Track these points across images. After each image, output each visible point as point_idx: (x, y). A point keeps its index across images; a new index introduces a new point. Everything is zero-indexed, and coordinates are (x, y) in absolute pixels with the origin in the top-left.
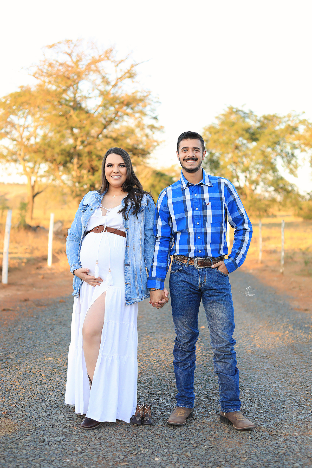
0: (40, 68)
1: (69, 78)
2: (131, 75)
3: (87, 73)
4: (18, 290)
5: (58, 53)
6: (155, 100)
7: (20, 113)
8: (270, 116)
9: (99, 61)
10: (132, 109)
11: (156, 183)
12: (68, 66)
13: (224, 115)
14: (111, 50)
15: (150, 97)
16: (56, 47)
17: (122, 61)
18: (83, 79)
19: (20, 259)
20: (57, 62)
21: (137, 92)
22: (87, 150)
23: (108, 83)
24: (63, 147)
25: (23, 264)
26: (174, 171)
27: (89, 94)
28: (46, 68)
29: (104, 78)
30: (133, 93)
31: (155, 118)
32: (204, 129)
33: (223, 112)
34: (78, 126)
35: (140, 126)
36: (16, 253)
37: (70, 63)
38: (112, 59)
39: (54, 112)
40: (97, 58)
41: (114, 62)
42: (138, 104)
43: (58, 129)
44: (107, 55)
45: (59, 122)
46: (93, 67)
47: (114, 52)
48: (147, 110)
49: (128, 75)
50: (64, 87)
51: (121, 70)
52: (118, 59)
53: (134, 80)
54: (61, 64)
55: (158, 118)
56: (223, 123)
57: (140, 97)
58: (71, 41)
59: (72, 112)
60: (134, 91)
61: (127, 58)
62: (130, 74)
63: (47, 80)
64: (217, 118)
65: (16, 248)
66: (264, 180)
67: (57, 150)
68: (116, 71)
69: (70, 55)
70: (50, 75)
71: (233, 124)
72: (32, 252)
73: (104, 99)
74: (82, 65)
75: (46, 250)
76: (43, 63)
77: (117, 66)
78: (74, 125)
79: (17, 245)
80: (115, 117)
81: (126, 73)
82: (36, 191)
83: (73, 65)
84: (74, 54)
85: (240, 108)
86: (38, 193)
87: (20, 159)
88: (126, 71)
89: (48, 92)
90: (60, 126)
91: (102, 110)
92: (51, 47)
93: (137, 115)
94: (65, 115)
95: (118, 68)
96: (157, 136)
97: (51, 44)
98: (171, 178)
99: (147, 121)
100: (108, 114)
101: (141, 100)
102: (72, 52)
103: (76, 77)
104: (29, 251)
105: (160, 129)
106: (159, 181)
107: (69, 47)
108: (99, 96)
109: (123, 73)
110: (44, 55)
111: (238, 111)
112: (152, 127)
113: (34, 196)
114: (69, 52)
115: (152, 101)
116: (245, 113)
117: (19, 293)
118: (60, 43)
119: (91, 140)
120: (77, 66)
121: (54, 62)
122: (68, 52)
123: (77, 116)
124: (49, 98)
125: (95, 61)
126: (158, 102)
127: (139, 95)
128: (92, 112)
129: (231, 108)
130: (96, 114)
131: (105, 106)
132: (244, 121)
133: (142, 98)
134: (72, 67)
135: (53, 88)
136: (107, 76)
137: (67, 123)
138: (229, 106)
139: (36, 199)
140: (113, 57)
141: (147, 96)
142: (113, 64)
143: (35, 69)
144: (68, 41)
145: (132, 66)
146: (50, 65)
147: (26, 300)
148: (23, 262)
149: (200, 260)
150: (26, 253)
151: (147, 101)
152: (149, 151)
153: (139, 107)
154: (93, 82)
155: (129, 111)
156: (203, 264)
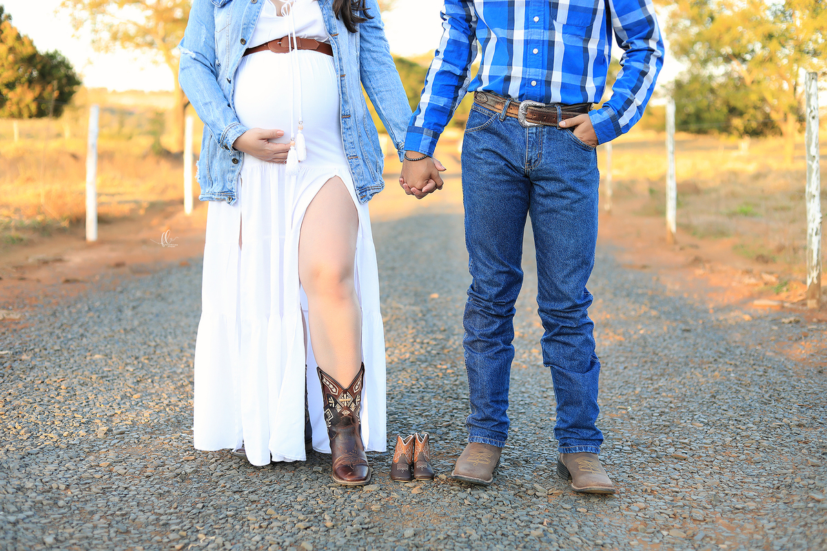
156: (538, 116)
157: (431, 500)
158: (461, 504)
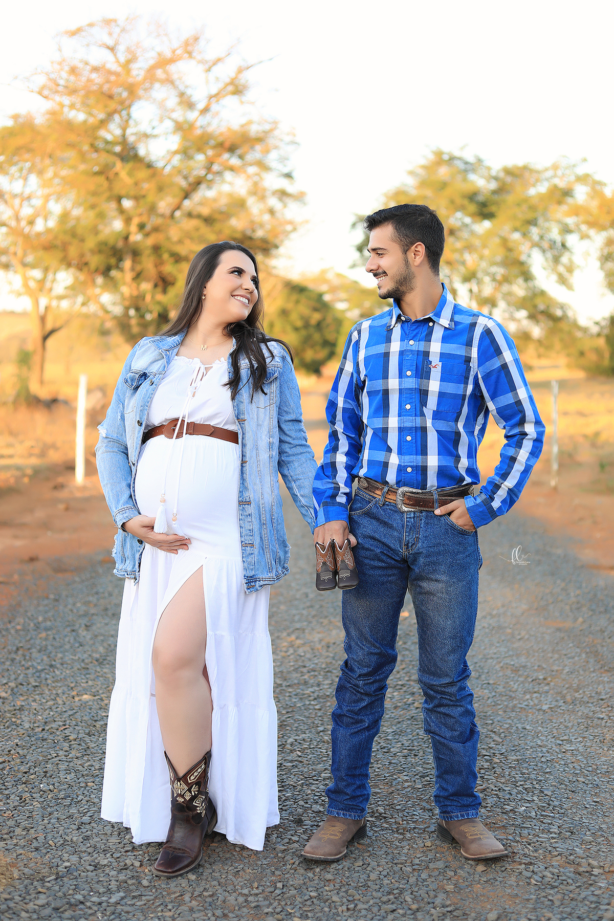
0: (53, 76)
1: (111, 97)
2: (237, 89)
3: (147, 85)
4: (16, 537)
5: (88, 45)
6: (288, 139)
7: (13, 170)
8: (518, 168)
9: (172, 61)
10: (241, 157)
11: (290, 306)
12: (110, 72)
13: (424, 167)
14: (196, 39)
15: (276, 133)
16: (83, 34)
17: (218, 61)
18: (139, 98)
19: (18, 468)
20: (87, 64)
21: (250, 122)
22: (150, 241)
23: (191, 106)
24: (101, 237)
25: (26, 480)
26: (326, 281)
27: (153, 128)
28: (64, 77)
29: (182, 95)
30: (242, 126)
31: (288, 176)
32: (386, 195)
33: (423, 162)
34: (132, 193)
35: (258, 192)
36: (11, 456)
37: (113, 66)
38: (199, 57)
39: (82, 167)
40: (168, 54)
41: (202, 62)
42: (252, 148)
43: (92, 200)
44: (189, 48)
45: (92, 187)
46: (159, 73)
47: (202, 43)
48: (272, 158)
49: (231, 88)
50: (102, 116)
51: (217, 79)
52: (211, 56)
53: (244, 99)
54: (95, 69)
55: (294, 175)
56: (423, 184)
57: (258, 132)
58: (115, 21)
59: (119, 165)
60: (243, 121)
61: (229, 54)
62: (236, 86)
63: (66, 101)
64: (411, 173)
65: (10, 445)
66: (508, 295)
67: (91, 243)
68: (207, 82)
69: (112, 49)
70: (72, 91)
71: (443, 185)
72: (43, 454)
73: (184, 138)
74: (138, 70)
75: (73, 448)
76: (57, 67)
77: (209, 70)
78: (123, 192)
79: (11, 440)
80: (206, 175)
81: (227, 85)
82: (49, 326)
83: (119, 69)
84: (121, 48)
85: (457, 153)
86: (52, 332)
87: (15, 262)
88: (228, 80)
89: (69, 126)
90: (95, 194)
91: (181, 160)
92: (73, 33)
93: (252, 170)
94: (104, 172)
95: (212, 75)
96: (291, 211)
97: (73, 28)
98: (320, 295)
99: (272, 182)
100: (193, 169)
101: (259, 140)
102: (117, 44)
103: (125, 94)
104: (36, 451)
105: (299, 197)
106: (297, 302)
107: (110, 34)
108: (174, 132)
109: (221, 85)
110: (60, 50)
111: (452, 158)
112: (283, 194)
113: (45, 338)
114: (111, 43)
115: (281, 140)
116: (466, 163)
117: (18, 543)
118: (91, 25)
119: (157, 221)
120: (128, 71)
121: (81, 65)
122: (108, 45)
123: (130, 174)
124: (72, 138)
125: (163, 62)
126: (293, 143)
127: (254, 130)
128: (160, 164)
129: (439, 154)
130: (168, 169)
131: (185, 154)
132: (465, 180)
133: (261, 135)
134: (117, 74)
135: (80, 117)
136: (189, 92)
137: (110, 189)
138: (435, 149)
139: (50, 342)
140: (200, 52)
141: (271, 130)
142: (201, 68)
143: (41, 80)
144: (108, 22)
145: (240, 71)
146: (73, 71)
147: (32, 559)
148: (24, 475)
149: (409, 494)
150: (30, 455)
151: (271, 141)
152: (277, 241)
153: (255, 154)
154: (161, 105)
155: (234, 161)
156: (415, 502)
157: (499, 879)
158: (529, 884)
